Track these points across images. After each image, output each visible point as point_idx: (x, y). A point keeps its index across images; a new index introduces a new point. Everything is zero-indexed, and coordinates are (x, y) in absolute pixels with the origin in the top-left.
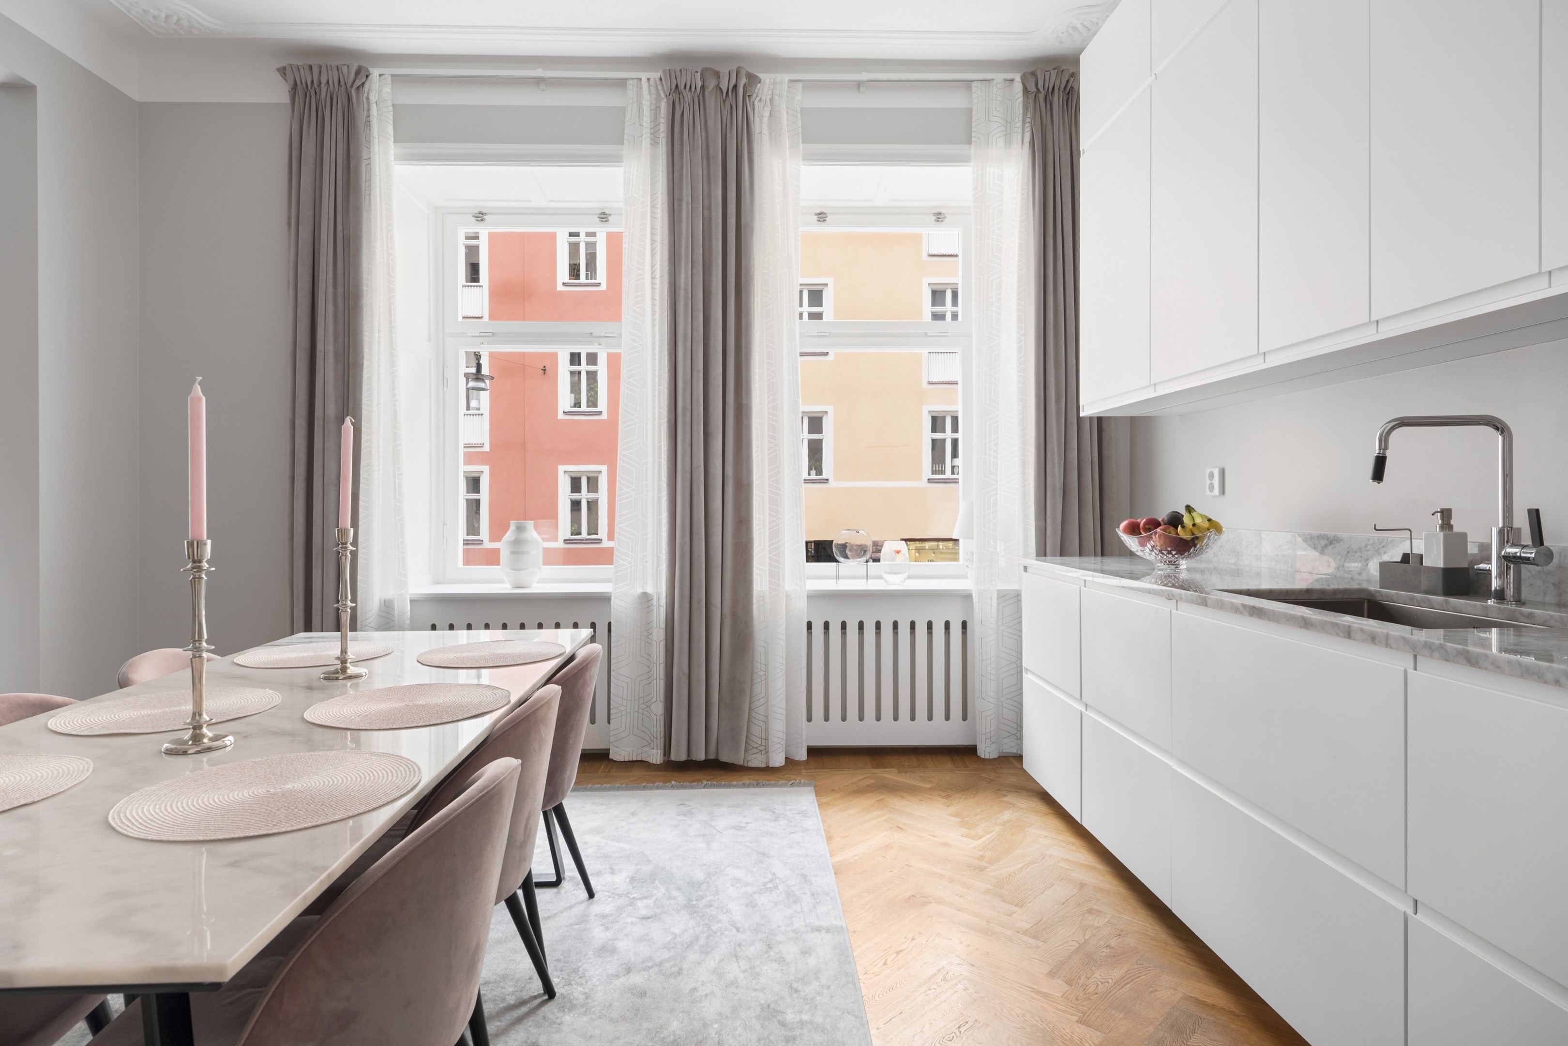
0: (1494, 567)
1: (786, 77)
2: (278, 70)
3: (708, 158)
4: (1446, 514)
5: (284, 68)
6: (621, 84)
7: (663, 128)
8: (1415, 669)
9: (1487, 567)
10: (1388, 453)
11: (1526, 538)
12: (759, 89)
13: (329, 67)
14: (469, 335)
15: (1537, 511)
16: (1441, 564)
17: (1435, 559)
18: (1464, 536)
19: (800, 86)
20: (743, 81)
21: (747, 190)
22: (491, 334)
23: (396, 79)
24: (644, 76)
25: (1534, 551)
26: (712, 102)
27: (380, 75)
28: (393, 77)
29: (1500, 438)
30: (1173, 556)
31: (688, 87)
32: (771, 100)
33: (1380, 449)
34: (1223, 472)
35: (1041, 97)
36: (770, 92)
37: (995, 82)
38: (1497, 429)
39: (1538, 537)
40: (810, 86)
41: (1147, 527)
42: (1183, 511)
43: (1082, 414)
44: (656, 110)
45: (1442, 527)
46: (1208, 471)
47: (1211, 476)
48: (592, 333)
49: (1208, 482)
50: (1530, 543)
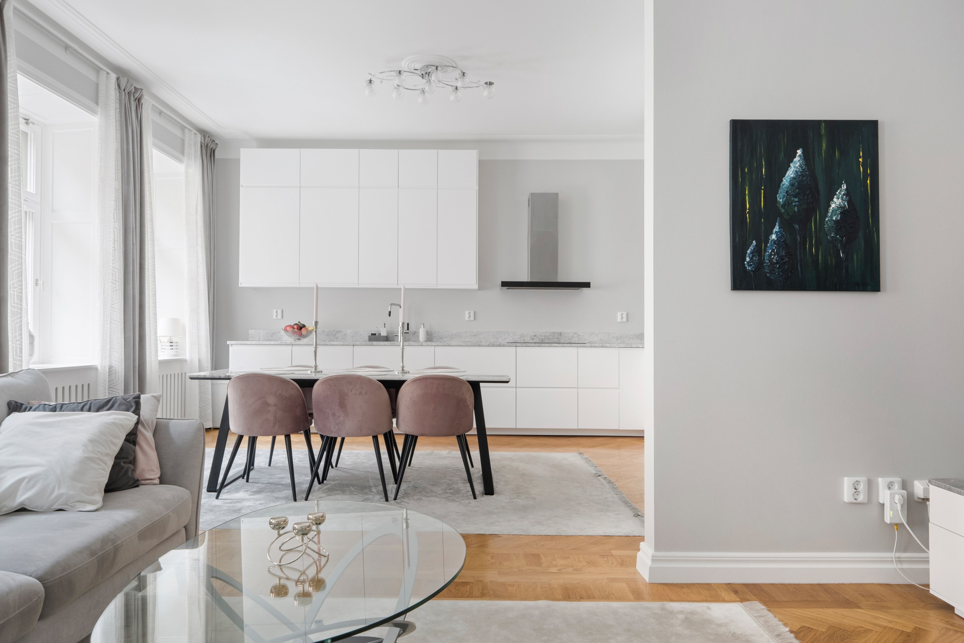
16: (384, 335)
45: (385, 327)
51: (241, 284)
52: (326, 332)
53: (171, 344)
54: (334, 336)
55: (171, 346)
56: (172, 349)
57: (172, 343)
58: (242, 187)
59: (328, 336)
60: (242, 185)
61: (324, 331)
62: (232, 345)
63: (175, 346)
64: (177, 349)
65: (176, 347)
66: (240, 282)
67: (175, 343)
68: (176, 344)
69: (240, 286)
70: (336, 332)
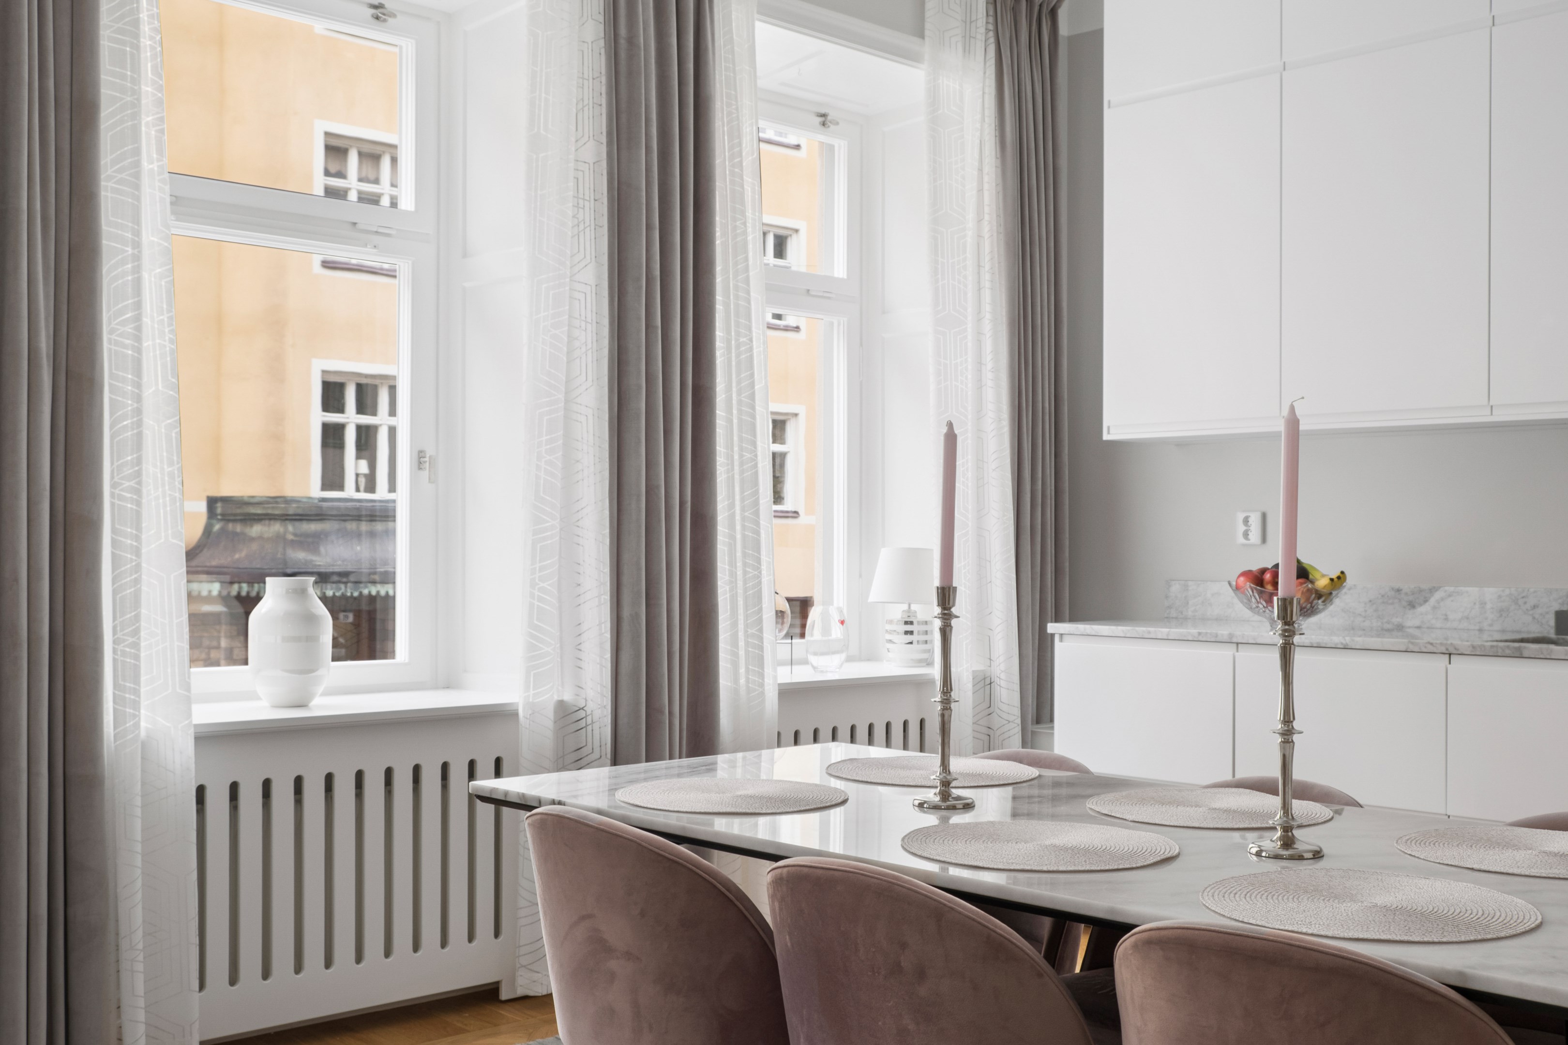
48: (355, 224)
51: (1109, 433)
52: (1406, 594)
53: (909, 628)
55: (906, 633)
56: (911, 643)
57: (911, 623)
58: (1109, 107)
60: (1109, 102)
61: (1399, 591)
62: (1061, 635)
63: (919, 633)
64: (926, 642)
65: (924, 638)
66: (1106, 423)
67: (919, 623)
68: (924, 628)
69: (1106, 437)
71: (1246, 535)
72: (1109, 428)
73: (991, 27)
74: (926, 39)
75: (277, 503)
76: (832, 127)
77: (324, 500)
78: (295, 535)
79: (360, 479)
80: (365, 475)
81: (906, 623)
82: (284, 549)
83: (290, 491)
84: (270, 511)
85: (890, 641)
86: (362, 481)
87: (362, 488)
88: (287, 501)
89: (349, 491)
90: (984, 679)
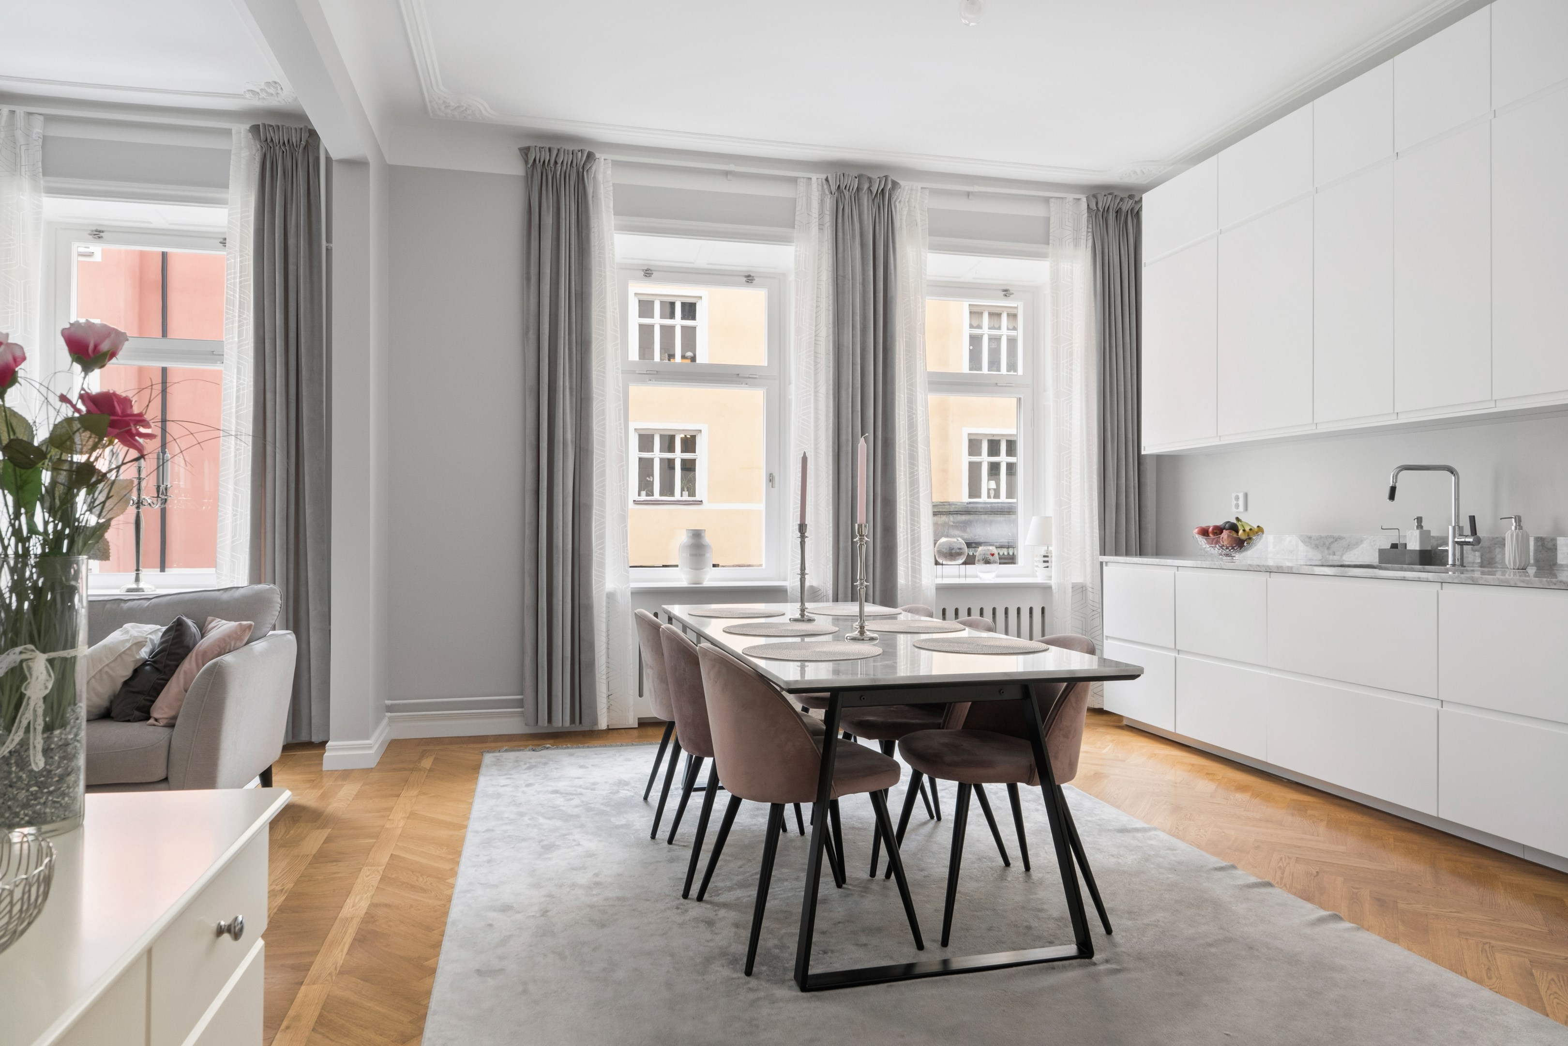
0: (1450, 548)
1: (919, 185)
2: (520, 149)
3: (863, 245)
4: (1419, 520)
5: (528, 148)
6: (794, 180)
7: (828, 219)
8: (1442, 589)
9: (1447, 548)
10: (1397, 485)
11: (1467, 530)
12: (899, 193)
13: (566, 152)
14: (637, 372)
15: (1474, 516)
16: (1418, 548)
17: (1414, 544)
18: (1429, 532)
19: (927, 192)
20: (889, 186)
21: (893, 271)
22: (655, 372)
23: (615, 163)
24: (814, 177)
25: (1473, 537)
26: (865, 200)
27: (605, 159)
28: (613, 161)
29: (1453, 478)
30: (1230, 550)
31: (848, 188)
32: (908, 202)
33: (1393, 482)
34: (1246, 496)
35: (1100, 214)
36: (908, 196)
37: (1067, 200)
38: (1452, 473)
39: (1474, 531)
40: (934, 192)
41: (1215, 531)
42: (1235, 521)
43: (1143, 453)
44: (822, 202)
45: (1417, 527)
46: (1234, 495)
47: (1237, 498)
48: (738, 375)
49: (1234, 502)
50: (1470, 534)
51: (1144, 450)
53: (1046, 559)
54: (1328, 548)
55: (1045, 562)
56: (1048, 567)
58: (1145, 266)
59: (1318, 548)
60: (1145, 263)
61: (1310, 538)
62: (1106, 563)
66: (1144, 445)
70: (1332, 540)
71: (1237, 506)
72: (1144, 447)
73: (1090, 230)
74: (1050, 245)
75: (944, 505)
76: (1012, 296)
77: (970, 503)
78: (954, 522)
79: (991, 492)
80: (994, 489)
81: (1045, 556)
82: (948, 530)
83: (951, 499)
84: (941, 510)
85: (1037, 566)
86: (992, 493)
87: (992, 495)
88: (950, 504)
89: (984, 498)
90: (1082, 587)
